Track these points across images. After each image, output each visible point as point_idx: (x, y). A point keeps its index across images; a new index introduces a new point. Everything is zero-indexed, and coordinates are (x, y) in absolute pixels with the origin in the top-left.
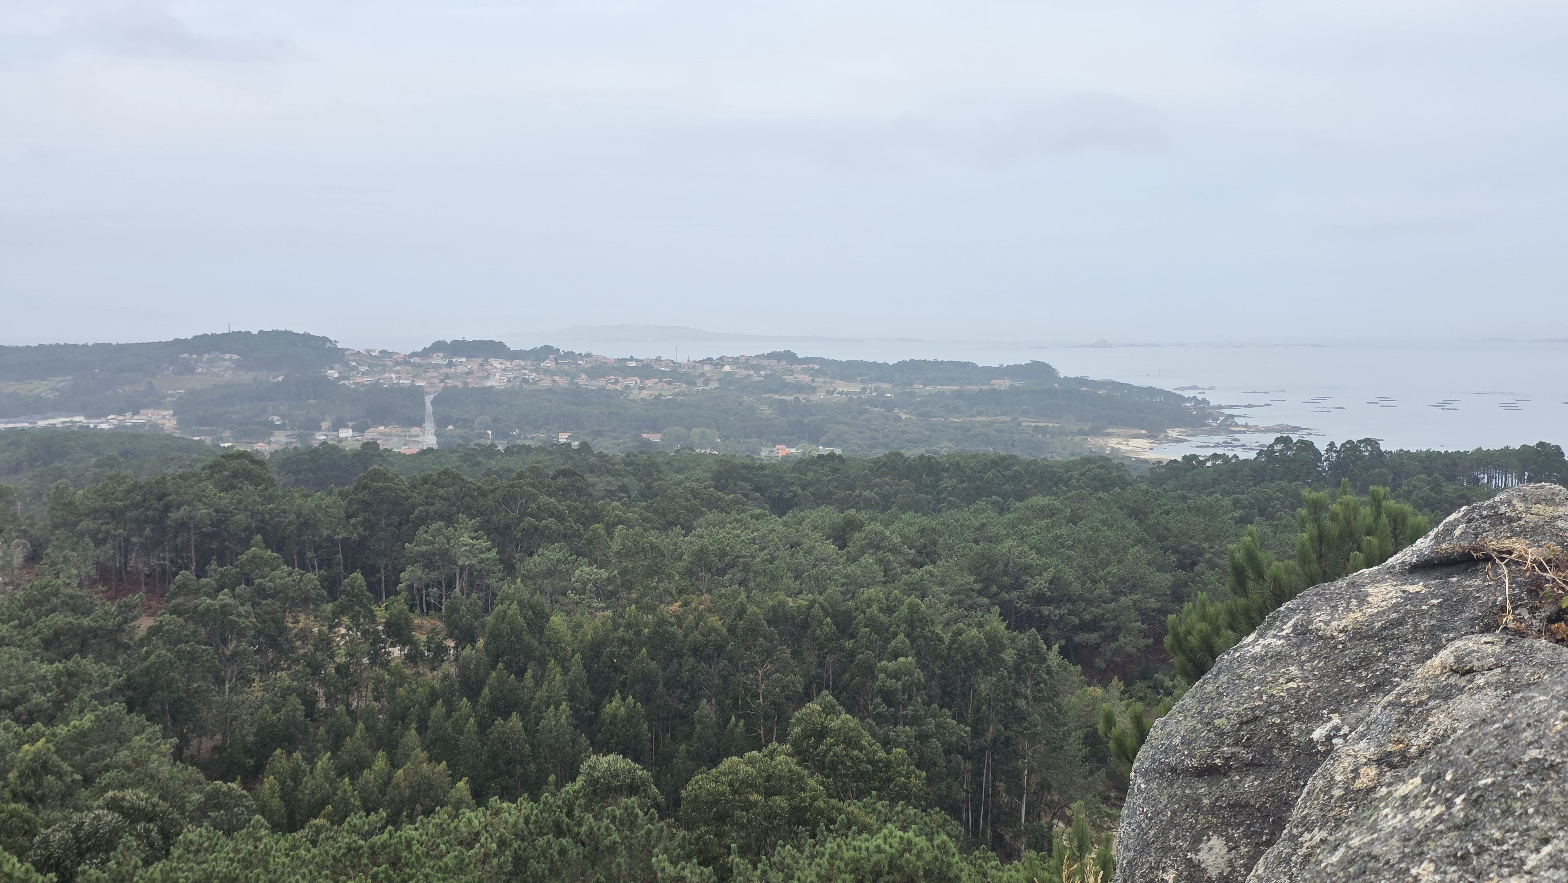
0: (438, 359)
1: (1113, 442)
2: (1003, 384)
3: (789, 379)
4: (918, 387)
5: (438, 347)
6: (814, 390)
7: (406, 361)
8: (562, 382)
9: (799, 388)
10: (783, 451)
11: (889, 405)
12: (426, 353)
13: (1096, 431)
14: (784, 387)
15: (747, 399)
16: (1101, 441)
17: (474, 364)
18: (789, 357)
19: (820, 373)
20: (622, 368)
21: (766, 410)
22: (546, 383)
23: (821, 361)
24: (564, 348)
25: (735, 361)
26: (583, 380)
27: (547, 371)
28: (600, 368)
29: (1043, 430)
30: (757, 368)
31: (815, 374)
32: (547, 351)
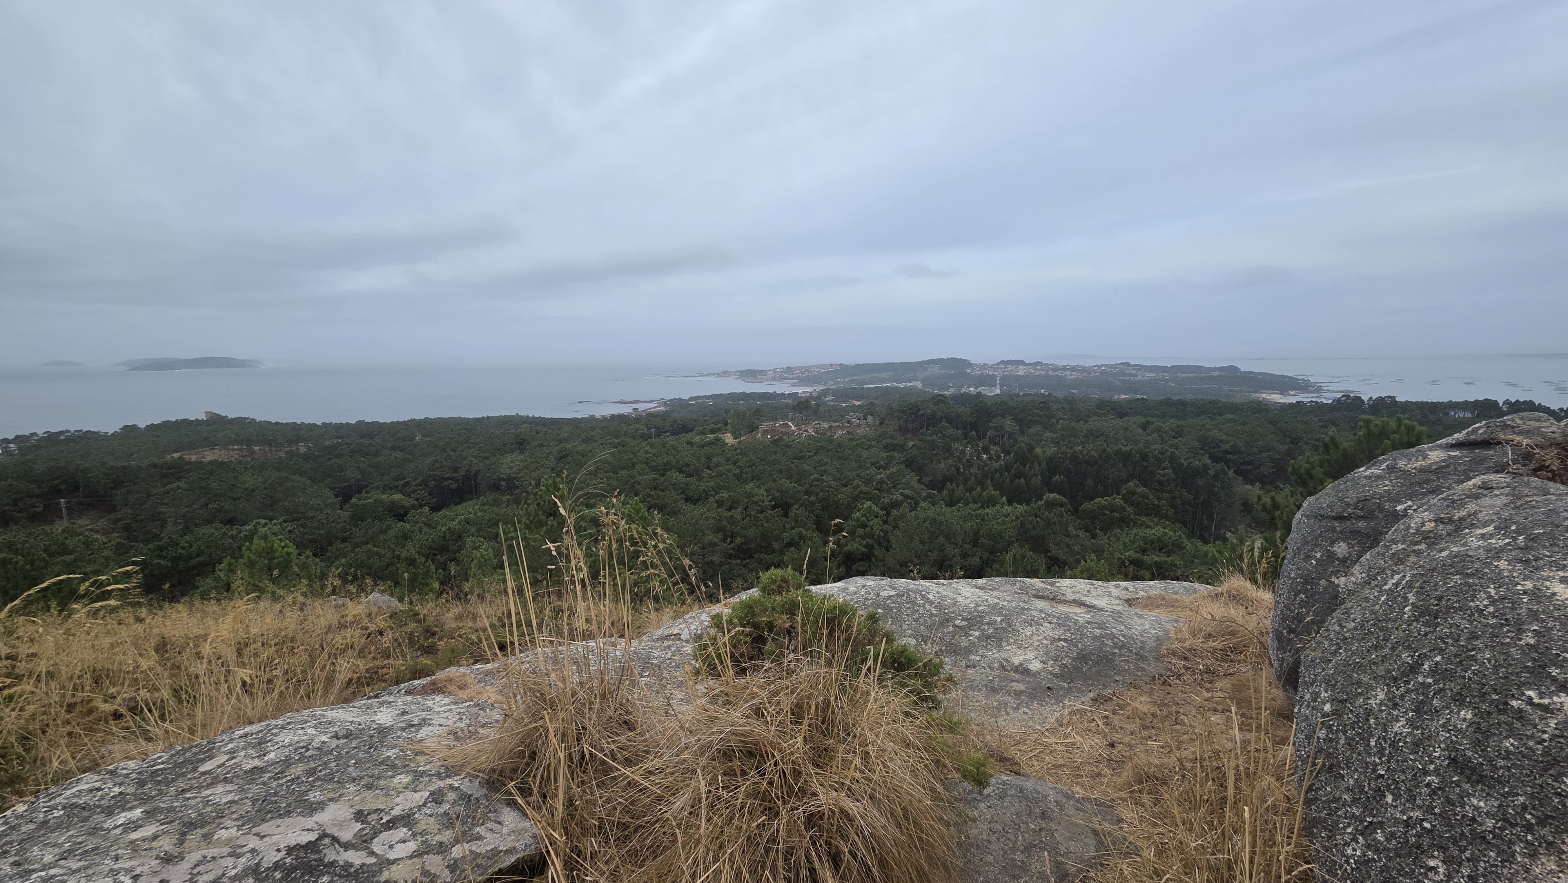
0: (1002, 366)
1: (1264, 396)
2: (1216, 374)
3: (1127, 372)
4: (1179, 375)
5: (1002, 362)
6: (1137, 376)
7: (991, 367)
8: (1043, 373)
9: (1131, 375)
10: (1123, 396)
11: (1167, 381)
12: (998, 364)
13: (1256, 391)
14: (1125, 375)
15: (1110, 379)
16: (1258, 395)
17: (1013, 368)
18: (1128, 364)
19: (1140, 370)
20: (1064, 368)
21: (1117, 383)
22: (1038, 373)
23: (1140, 365)
24: (1044, 362)
25: (1106, 366)
26: (1050, 372)
27: (1038, 370)
28: (1056, 368)
29: (1233, 391)
30: (1115, 368)
31: (1137, 370)
32: (1039, 363)
